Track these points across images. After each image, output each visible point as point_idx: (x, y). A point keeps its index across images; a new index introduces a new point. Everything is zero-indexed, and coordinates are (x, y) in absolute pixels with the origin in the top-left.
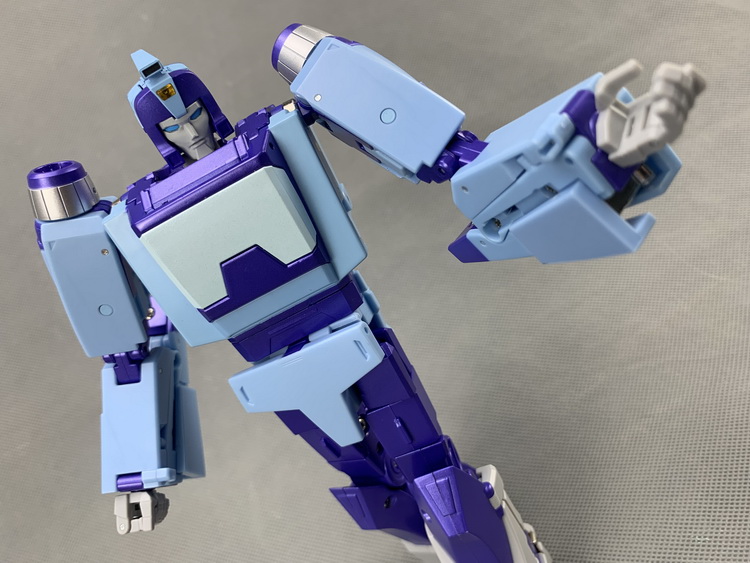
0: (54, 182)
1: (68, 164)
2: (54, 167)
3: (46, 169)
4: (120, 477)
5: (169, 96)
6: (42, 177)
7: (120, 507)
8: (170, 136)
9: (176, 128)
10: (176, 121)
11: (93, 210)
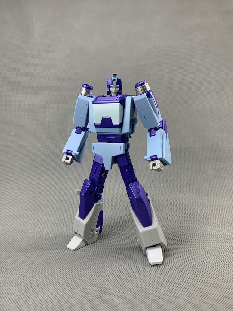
0: (86, 88)
1: (90, 86)
2: (88, 85)
3: (86, 85)
4: (68, 150)
5: (115, 81)
6: (85, 86)
7: (65, 156)
8: (110, 88)
9: (112, 87)
10: (113, 86)
11: (90, 96)
